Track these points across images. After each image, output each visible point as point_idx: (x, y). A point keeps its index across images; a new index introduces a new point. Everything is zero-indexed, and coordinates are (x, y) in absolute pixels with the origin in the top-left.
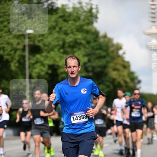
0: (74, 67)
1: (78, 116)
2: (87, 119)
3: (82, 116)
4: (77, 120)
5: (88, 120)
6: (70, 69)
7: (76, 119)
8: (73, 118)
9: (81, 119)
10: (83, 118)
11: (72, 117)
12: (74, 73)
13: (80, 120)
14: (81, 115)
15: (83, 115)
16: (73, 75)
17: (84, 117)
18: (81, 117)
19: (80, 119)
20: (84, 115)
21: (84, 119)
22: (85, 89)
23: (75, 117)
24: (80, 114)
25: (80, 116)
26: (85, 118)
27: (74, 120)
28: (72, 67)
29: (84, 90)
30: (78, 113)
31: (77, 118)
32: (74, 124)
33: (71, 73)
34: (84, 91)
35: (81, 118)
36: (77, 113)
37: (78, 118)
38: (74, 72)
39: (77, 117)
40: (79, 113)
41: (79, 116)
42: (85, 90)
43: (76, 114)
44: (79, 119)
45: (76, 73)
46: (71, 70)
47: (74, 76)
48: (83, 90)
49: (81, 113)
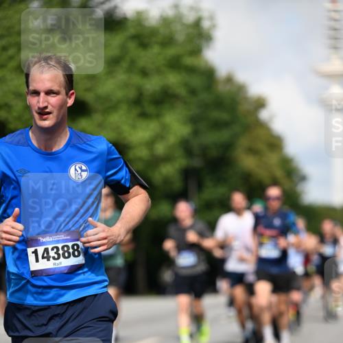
0: (49, 92)
1: (50, 247)
2: (80, 260)
3: (63, 247)
4: (48, 260)
5: (84, 262)
6: (36, 98)
7: (43, 258)
8: (35, 252)
9: (59, 258)
10: (66, 255)
11: (33, 249)
12: (49, 113)
13: (57, 262)
14: (60, 246)
15: (67, 246)
16: (45, 120)
17: (69, 253)
18: (61, 252)
19: (56, 256)
20: (70, 244)
21: (69, 257)
22: (84, 168)
23: (41, 250)
24: (58, 242)
25: (57, 248)
26: (75, 256)
27: (37, 260)
28: (42, 94)
29: (81, 168)
30: (51, 239)
31: (48, 253)
32: (35, 274)
33: (39, 113)
34: (78, 172)
35: (59, 255)
36: (47, 239)
37: (52, 254)
38: (47, 110)
39: (46, 250)
40: (56, 238)
41: (52, 249)
42: (82, 171)
43: (44, 240)
44: (54, 258)
45: (55, 113)
46: (38, 102)
47: (47, 123)
48: (76, 170)
49: (62, 237)
